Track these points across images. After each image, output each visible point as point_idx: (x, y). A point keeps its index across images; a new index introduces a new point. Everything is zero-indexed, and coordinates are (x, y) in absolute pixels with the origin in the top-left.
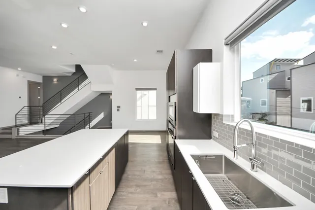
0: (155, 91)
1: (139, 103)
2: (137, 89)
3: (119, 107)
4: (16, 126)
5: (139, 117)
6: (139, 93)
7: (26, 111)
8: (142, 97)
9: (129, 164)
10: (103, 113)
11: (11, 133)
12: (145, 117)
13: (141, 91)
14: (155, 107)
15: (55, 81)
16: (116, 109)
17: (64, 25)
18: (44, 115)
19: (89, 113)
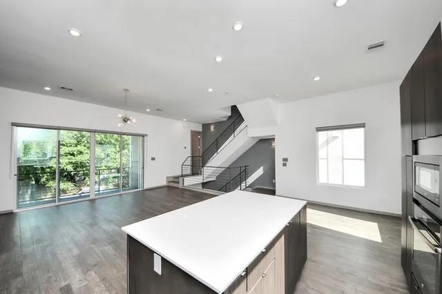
0: (361, 130)
1: (322, 153)
2: (319, 129)
3: (285, 160)
4: (182, 176)
5: (322, 179)
6: (322, 136)
7: (189, 162)
8: (328, 142)
9: (308, 265)
10: (262, 168)
11: (178, 183)
12: (335, 180)
13: (326, 132)
14: (363, 162)
15: (212, 128)
16: (282, 162)
17: (219, 59)
18: (203, 167)
19: (246, 166)
